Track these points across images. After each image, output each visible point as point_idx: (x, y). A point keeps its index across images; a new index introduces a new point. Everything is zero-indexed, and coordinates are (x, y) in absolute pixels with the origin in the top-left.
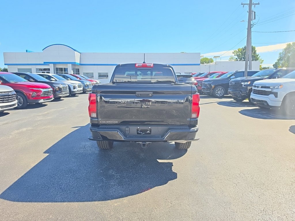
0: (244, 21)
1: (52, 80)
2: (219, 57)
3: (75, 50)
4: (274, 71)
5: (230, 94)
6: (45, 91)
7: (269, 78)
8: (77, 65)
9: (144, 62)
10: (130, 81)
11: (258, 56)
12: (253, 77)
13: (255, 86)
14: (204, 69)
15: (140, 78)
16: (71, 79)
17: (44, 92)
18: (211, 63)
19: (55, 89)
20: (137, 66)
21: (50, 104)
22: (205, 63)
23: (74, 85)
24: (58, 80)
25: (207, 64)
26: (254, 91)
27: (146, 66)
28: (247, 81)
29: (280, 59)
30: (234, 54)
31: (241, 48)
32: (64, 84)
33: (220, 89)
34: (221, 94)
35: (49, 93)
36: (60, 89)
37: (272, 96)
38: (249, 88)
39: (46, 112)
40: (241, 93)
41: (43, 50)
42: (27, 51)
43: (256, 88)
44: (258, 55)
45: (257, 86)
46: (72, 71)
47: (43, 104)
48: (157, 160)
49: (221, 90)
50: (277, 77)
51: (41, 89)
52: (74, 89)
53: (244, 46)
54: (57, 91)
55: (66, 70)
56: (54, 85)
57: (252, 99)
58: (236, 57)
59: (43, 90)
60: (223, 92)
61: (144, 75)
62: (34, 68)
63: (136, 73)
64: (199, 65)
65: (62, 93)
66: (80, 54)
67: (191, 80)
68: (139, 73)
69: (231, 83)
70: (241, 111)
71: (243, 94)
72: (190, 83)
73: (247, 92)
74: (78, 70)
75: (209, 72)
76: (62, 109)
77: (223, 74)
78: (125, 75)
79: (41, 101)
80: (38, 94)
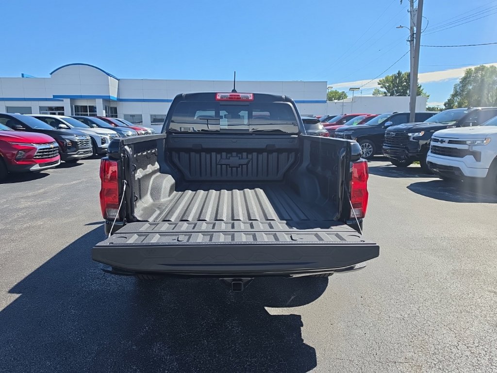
0: (402, 27)
1: (61, 128)
2: (359, 88)
3: (108, 75)
4: (465, 112)
5: (387, 153)
6: (44, 149)
7: (458, 125)
8: (114, 101)
9: (234, 91)
10: (207, 129)
11: (421, 89)
12: (427, 124)
13: (436, 140)
14: (335, 109)
15: (224, 124)
16: (99, 126)
17: (40, 151)
18: (345, 100)
19: (65, 143)
20: (218, 97)
21: (54, 172)
22: (334, 99)
23: (103, 136)
24: (73, 127)
25: (339, 101)
26: (435, 150)
27: (238, 99)
28: (419, 130)
29: (455, 95)
30: (380, 86)
31: (390, 75)
32: (83, 135)
33: (366, 145)
34: (369, 154)
35: (51, 151)
36: (74, 144)
37: (469, 159)
38: (422, 142)
39: (42, 191)
40: (407, 152)
41: (51, 74)
42: (23, 75)
43: (439, 144)
44: (420, 87)
45: (440, 139)
46: (104, 111)
47: (42, 172)
48: (266, 308)
49: (369, 146)
50: (471, 124)
51: (35, 145)
52: (103, 143)
53: (398, 72)
54: (69, 148)
55: (93, 109)
56: (63, 137)
57: (431, 163)
58: (384, 90)
59: (39, 147)
60: (372, 149)
61: (233, 117)
62: (35, 106)
63: (217, 114)
64: (325, 102)
65: (79, 152)
66: (117, 81)
67: (317, 128)
68: (223, 113)
69: (388, 134)
70: (411, 185)
71: (411, 155)
72: (315, 133)
73: (418, 151)
74: (116, 109)
75: (345, 115)
76: (74, 182)
77: (370, 118)
78: (195, 118)
79: (36, 167)
80: (30, 153)
